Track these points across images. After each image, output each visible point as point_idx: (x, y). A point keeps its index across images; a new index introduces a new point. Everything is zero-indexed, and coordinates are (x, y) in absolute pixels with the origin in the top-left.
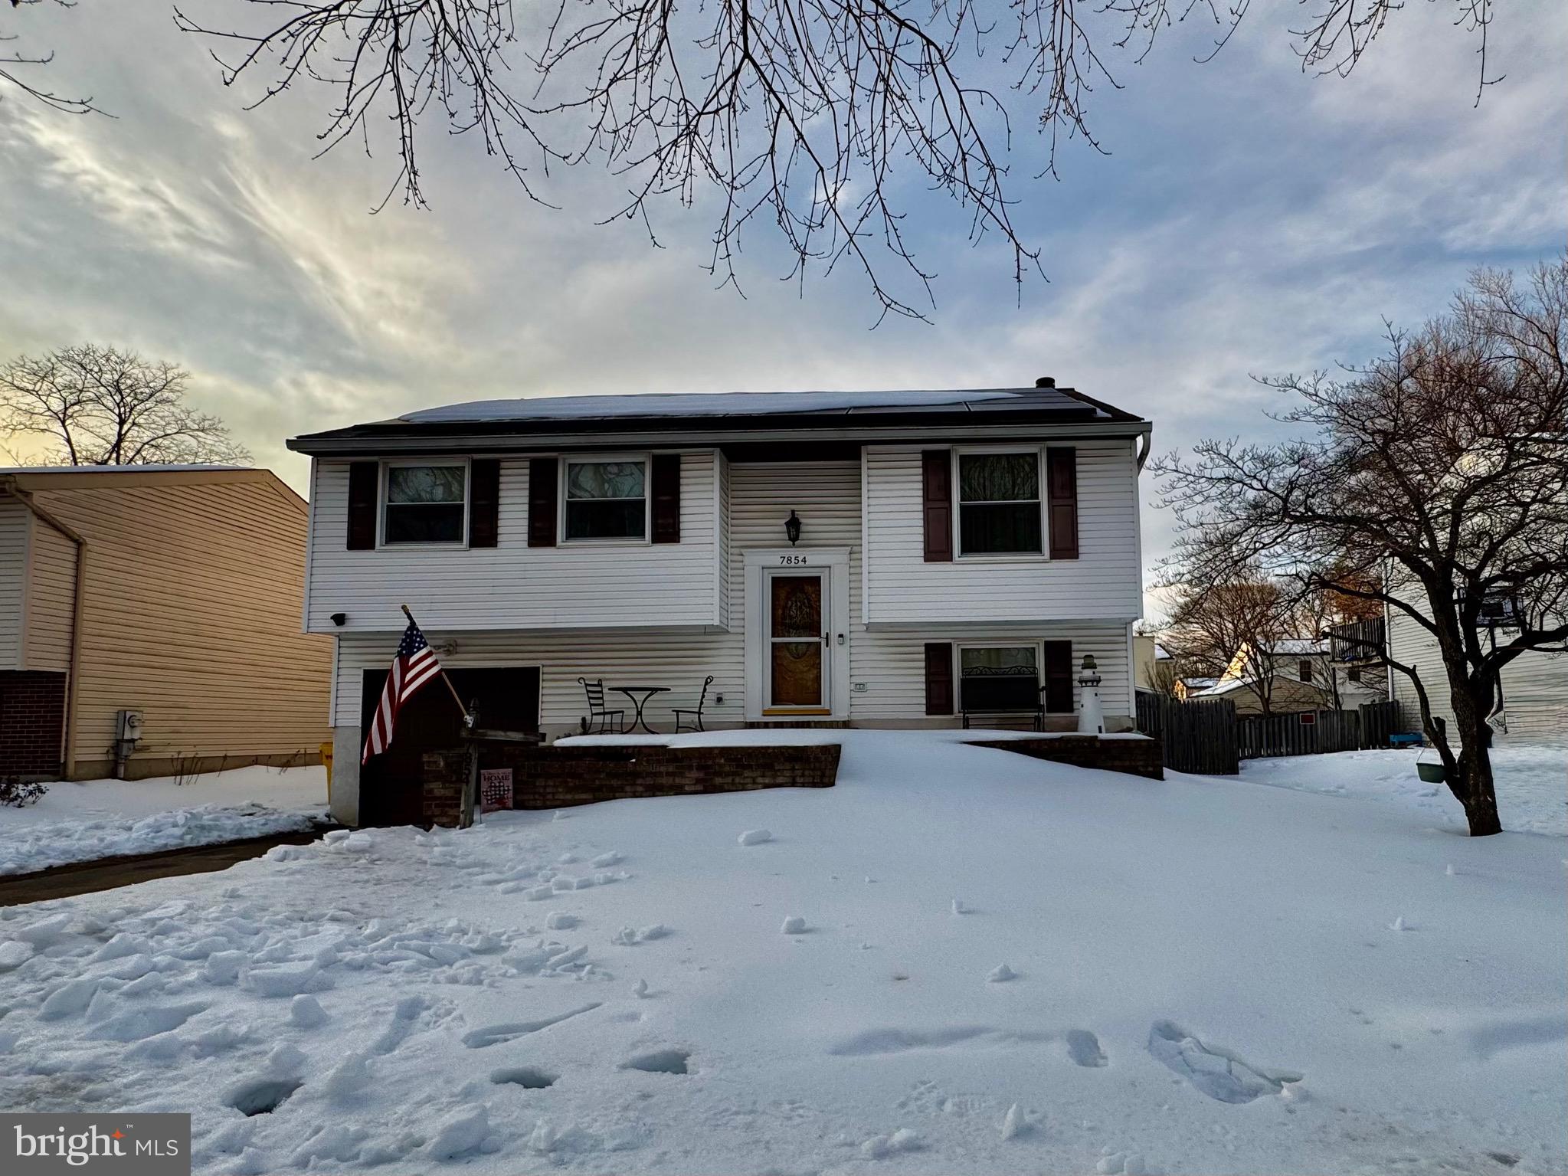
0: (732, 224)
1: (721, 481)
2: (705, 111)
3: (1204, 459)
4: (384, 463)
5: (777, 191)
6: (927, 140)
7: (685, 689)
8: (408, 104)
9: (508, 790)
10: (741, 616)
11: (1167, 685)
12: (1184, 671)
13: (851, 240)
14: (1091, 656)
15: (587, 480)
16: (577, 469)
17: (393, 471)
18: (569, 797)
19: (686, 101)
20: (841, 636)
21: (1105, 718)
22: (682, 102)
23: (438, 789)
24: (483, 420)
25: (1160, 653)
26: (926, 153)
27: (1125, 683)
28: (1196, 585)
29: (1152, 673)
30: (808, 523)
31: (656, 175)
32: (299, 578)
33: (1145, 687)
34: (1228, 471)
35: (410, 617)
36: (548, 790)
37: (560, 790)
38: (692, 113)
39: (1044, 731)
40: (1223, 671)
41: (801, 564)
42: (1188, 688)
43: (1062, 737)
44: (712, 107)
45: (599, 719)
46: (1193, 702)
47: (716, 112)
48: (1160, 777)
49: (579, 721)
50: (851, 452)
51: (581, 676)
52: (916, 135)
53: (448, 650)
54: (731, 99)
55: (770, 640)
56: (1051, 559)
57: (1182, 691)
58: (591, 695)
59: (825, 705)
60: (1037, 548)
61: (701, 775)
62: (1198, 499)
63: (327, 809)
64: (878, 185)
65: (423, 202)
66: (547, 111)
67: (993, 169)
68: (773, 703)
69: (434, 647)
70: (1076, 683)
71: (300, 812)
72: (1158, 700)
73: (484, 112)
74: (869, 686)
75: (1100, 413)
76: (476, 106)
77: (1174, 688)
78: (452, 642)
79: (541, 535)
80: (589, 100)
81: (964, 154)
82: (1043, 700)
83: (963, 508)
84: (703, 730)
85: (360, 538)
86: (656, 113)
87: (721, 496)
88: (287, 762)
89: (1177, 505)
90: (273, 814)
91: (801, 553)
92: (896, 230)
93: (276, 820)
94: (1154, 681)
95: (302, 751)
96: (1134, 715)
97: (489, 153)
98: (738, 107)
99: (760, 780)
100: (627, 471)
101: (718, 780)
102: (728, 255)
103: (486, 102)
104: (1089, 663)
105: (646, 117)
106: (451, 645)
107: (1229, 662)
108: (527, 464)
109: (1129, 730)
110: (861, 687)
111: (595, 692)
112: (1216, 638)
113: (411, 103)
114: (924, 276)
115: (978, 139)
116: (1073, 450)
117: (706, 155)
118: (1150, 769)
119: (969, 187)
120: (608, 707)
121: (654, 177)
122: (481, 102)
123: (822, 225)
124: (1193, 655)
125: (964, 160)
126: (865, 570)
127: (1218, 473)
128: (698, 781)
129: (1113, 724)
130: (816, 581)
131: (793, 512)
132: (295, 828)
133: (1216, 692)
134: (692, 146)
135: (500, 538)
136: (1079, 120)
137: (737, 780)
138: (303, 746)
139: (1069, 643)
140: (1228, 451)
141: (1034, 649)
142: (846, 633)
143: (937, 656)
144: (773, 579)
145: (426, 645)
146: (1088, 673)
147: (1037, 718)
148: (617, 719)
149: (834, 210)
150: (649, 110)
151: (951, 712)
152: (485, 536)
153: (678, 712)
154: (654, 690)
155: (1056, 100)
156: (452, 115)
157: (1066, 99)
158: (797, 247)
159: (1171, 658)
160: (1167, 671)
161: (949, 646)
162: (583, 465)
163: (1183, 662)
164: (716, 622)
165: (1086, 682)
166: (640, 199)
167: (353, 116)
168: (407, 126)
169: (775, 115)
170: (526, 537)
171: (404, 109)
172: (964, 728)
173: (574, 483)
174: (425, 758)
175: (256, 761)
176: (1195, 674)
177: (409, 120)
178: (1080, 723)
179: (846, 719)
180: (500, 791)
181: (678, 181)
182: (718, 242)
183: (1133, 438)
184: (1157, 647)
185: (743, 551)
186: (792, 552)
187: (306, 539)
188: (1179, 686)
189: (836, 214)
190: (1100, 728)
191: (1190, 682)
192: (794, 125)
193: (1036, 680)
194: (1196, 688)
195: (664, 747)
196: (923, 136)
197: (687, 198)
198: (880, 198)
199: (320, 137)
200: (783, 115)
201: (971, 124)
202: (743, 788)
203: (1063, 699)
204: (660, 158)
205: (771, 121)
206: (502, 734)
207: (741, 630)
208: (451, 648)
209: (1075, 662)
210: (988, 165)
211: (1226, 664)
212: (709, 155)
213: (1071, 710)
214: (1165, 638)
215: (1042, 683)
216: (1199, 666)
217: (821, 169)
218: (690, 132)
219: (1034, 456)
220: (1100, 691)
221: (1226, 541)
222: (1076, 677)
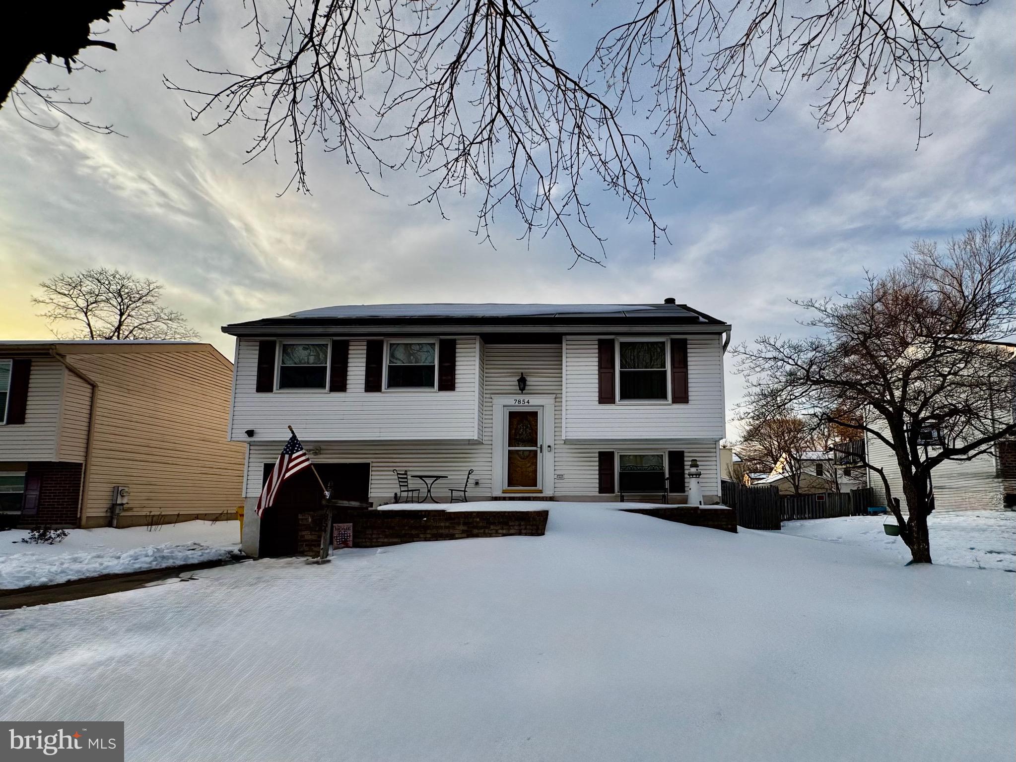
0: (489, 206)
1: (480, 355)
2: (475, 142)
3: (761, 347)
4: (280, 342)
5: (515, 189)
6: (602, 162)
7: (456, 476)
8: (300, 134)
9: (350, 536)
10: (490, 434)
11: (740, 477)
12: (749, 469)
13: (558, 217)
14: (696, 460)
15: (400, 354)
16: (395, 346)
17: (284, 346)
18: (386, 540)
19: (463, 136)
20: (549, 446)
21: (703, 496)
22: (461, 136)
23: (308, 535)
24: (339, 317)
25: (736, 459)
26: (602, 170)
27: (715, 476)
28: (757, 419)
29: (730, 470)
30: (531, 381)
31: (445, 178)
32: (227, 409)
33: (727, 479)
34: (775, 354)
35: (293, 432)
36: (374, 536)
37: (381, 536)
38: (467, 143)
39: (668, 504)
40: (771, 469)
41: (526, 404)
42: (751, 479)
43: (678, 507)
44: (478, 140)
45: (405, 494)
46: (754, 487)
47: (481, 143)
48: (735, 531)
49: (393, 495)
50: (556, 339)
51: (394, 468)
52: (596, 159)
53: (316, 452)
54: (489, 136)
55: (507, 448)
56: (673, 403)
57: (748, 481)
58: (400, 480)
59: (539, 487)
60: (664, 397)
61: (465, 528)
62: (758, 369)
63: (240, 546)
64: (574, 187)
65: (308, 190)
66: (382, 140)
67: (640, 179)
68: (508, 486)
69: (307, 450)
70: (686, 476)
71: (223, 549)
72: (734, 486)
73: (345, 140)
74: (565, 476)
75: (701, 319)
76: (341, 136)
77: (743, 479)
78: (318, 447)
79: (373, 385)
80: (407, 134)
81: (624, 171)
82: (667, 486)
83: (621, 372)
84: (467, 501)
85: (264, 385)
86: (446, 143)
87: (480, 364)
88: (216, 518)
89: (745, 373)
90: (207, 549)
91: (526, 398)
92: (584, 213)
93: (208, 553)
94: (732, 475)
95: (225, 512)
96: (720, 495)
97: (348, 163)
98: (494, 140)
99: (500, 531)
100: (425, 349)
101: (475, 531)
102: (486, 225)
103: (346, 134)
104: (694, 464)
105: (440, 144)
106: (317, 450)
107: (775, 464)
108: (365, 343)
109: (717, 503)
110: (560, 477)
111: (403, 478)
112: (768, 450)
113: (302, 133)
114: (600, 239)
115: (632, 162)
116: (686, 340)
117: (474, 167)
118: (730, 526)
119: (627, 190)
120: (411, 487)
121: (444, 179)
122: (343, 134)
123: (541, 209)
124: (754, 459)
125: (624, 174)
126: (564, 408)
127: (770, 355)
128: (463, 532)
129: (708, 500)
130: (535, 414)
131: (522, 373)
132: (220, 558)
133: (768, 482)
134: (466, 161)
135: (348, 386)
136: (689, 154)
137: (487, 531)
138: (225, 508)
139: (683, 452)
140: (775, 343)
141: (662, 455)
142: (552, 445)
143: (605, 459)
144: (510, 413)
145: (302, 449)
146: (693, 470)
147: (664, 496)
148: (415, 494)
149: (549, 200)
150: (442, 141)
151: (613, 492)
152: (339, 385)
153: (452, 490)
154: (438, 477)
155: (676, 141)
156: (326, 141)
157: (682, 141)
158: (526, 221)
159: (742, 461)
160: (739, 470)
161: (613, 453)
162: (399, 344)
163: (749, 463)
164: (476, 438)
165: (692, 475)
166: (436, 191)
167: (268, 140)
168: (299, 146)
169: (515, 145)
170: (363, 386)
171: (298, 136)
172: (621, 502)
173: (392, 356)
174: (300, 517)
175: (197, 517)
176: (756, 471)
177: (301, 143)
178: (689, 499)
179: (552, 495)
180: (345, 536)
181: (457, 182)
182: (481, 217)
183: (720, 334)
184: (734, 455)
185: (492, 396)
186: (521, 397)
187: (231, 385)
188: (746, 478)
189: (550, 202)
190: (700, 502)
191: (753, 475)
192: (526, 151)
193: (663, 474)
194: (756, 479)
195: (443, 511)
196: (600, 159)
197: (463, 191)
198: (575, 194)
199: (247, 152)
200: (520, 145)
201: (628, 154)
202: (490, 536)
203: (679, 485)
204: (448, 168)
205: (512, 149)
206: (347, 502)
207: (490, 443)
208: (317, 451)
209: (686, 463)
210: (637, 177)
211: (773, 465)
212: (476, 167)
213: (684, 491)
214: (739, 450)
215: (667, 476)
216: (758, 466)
217: (542, 177)
218: (466, 153)
219: (663, 343)
220: (700, 480)
221: (774, 394)
222: (687, 472)
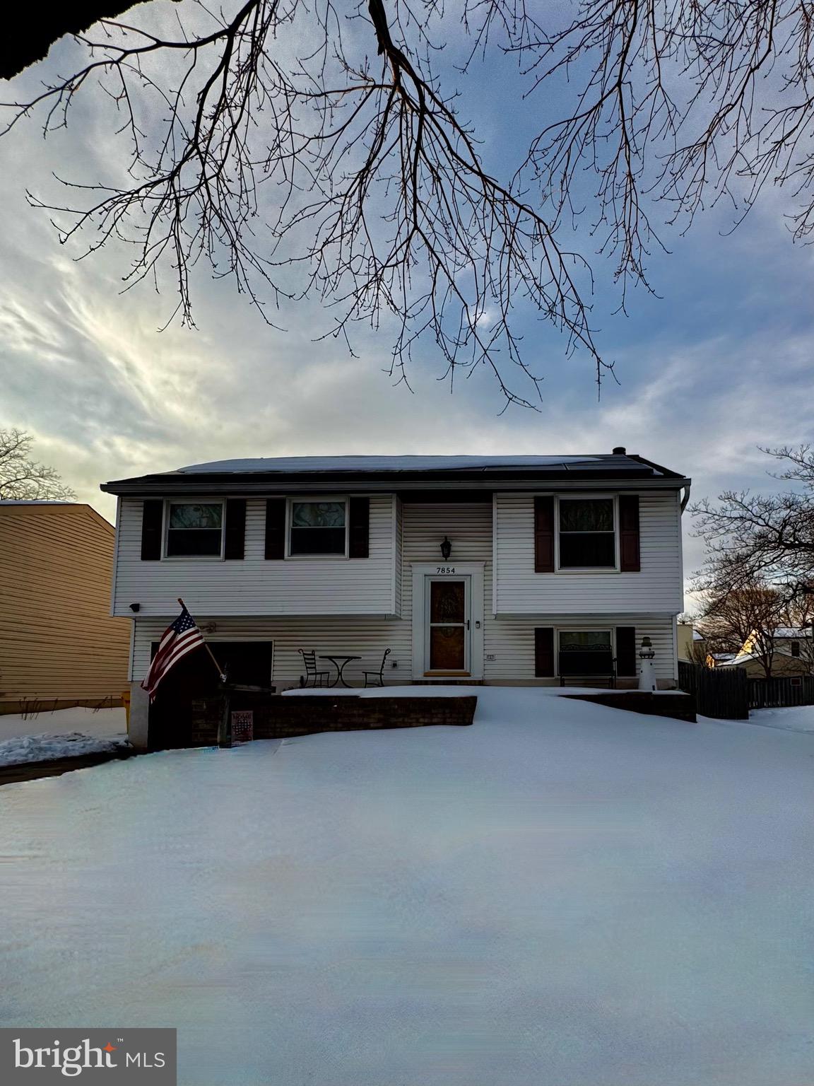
0: (405, 341)
1: (397, 516)
2: (388, 264)
3: (726, 504)
4: (168, 501)
5: (436, 320)
6: (538, 287)
7: (371, 656)
8: (185, 258)
9: (250, 725)
10: (410, 608)
11: (701, 658)
12: (712, 649)
13: (485, 353)
14: (648, 638)
15: (306, 515)
16: (300, 506)
17: (173, 506)
18: (291, 730)
19: (375, 258)
20: (478, 622)
21: (657, 680)
22: (372, 259)
23: (202, 724)
24: (235, 472)
25: (696, 636)
26: (537, 294)
27: (671, 656)
28: (720, 590)
29: (690, 648)
30: (456, 545)
31: (354, 308)
32: (108, 579)
33: (686, 659)
34: (740, 512)
35: (183, 606)
36: (278, 725)
37: (285, 725)
38: (379, 266)
39: (616, 689)
40: (739, 649)
41: (451, 573)
42: (716, 660)
43: (628, 693)
44: (393, 262)
45: (312, 678)
46: (718, 670)
47: (396, 265)
48: (694, 721)
49: (299, 679)
50: (486, 497)
51: (301, 648)
52: (531, 283)
53: (210, 629)
54: (405, 255)
55: (429, 625)
56: (621, 571)
57: (711, 662)
58: (307, 661)
59: (466, 669)
60: (612, 564)
61: (382, 716)
62: (722, 531)
63: (126, 737)
64: (504, 316)
65: (194, 324)
66: (280, 264)
67: (582, 307)
68: (431, 668)
69: (200, 627)
70: (637, 656)
71: (108, 739)
72: (694, 668)
73: (236, 264)
74: (496, 657)
75: (656, 472)
76: (232, 260)
77: (706, 660)
78: (212, 624)
79: (273, 552)
80: (309, 256)
81: (562, 296)
82: (615, 668)
83: (562, 536)
84: (383, 686)
85: (150, 552)
86: (355, 265)
87: (397, 526)
88: (99, 705)
89: (707, 535)
90: (89, 740)
91: (451, 566)
92: (515, 347)
93: (91, 744)
94: (692, 655)
95: (109, 698)
96: (677, 678)
97: (239, 292)
98: (411, 262)
99: (421, 720)
100: (334, 508)
101: (393, 720)
102: (402, 363)
103: (237, 256)
104: (647, 643)
105: (348, 268)
106: (212, 626)
107: (743, 642)
108: (265, 503)
109: (673, 688)
110: (491, 658)
111: (310, 659)
112: (735, 627)
113: (187, 258)
114: (534, 379)
115: (572, 286)
116: (637, 497)
117: (388, 294)
118: (687, 715)
119: (566, 319)
120: (319, 669)
122: (235, 257)
123: (466, 343)
124: (719, 638)
125: (563, 300)
126: (494, 578)
127: (735, 514)
128: (379, 721)
129: (662, 684)
130: (461, 585)
131: (446, 537)
132: (104, 750)
133: (735, 663)
134: (379, 289)
135: (246, 553)
136: (641, 275)
137: (406, 720)
138: (109, 694)
139: (633, 629)
140: (742, 499)
141: (609, 632)
142: (481, 621)
143: (543, 637)
144: (432, 583)
145: (194, 626)
146: (645, 649)
147: (611, 680)
148: (324, 677)
149: (474, 333)
150: (349, 263)
151: (552, 675)
152: (236, 552)
153: (366, 673)
154: (350, 658)
155: (626, 261)
156: (215, 266)
157: (633, 261)
158: (449, 358)
159: (704, 640)
160: (701, 649)
161: (551, 630)
162: (304, 504)
163: (712, 642)
164: (393, 613)
165: (645, 655)
166: (343, 324)
167: (148, 266)
168: (184, 273)
169: (436, 267)
170: (263, 553)
171: (182, 262)
172: (561, 686)
173: (297, 516)
174: (194, 703)
175: (77, 704)
176: (721, 651)
177: (186, 269)
178: (640, 683)
179: (481, 679)
180: (244, 725)
181: (369, 312)
182: (395, 354)
183: (678, 489)
184: (695, 632)
185: (411, 563)
186: (445, 565)
187: (112, 552)
188: (709, 658)
189: (476, 336)
190: (654, 687)
191: (717, 656)
192: (449, 277)
193: (610, 654)
194: (720, 660)
195: (356, 697)
196: (535, 283)
197: (375, 324)
198: (506, 326)
199: (123, 279)
200: (440, 267)
201: (567, 276)
202: (410, 725)
203: (628, 666)
204: (357, 297)
205: (433, 272)
206: (246, 686)
207: (410, 618)
208: (212, 628)
209: (637, 642)
210: (579, 304)
211: (741, 644)
212: (390, 295)
213: (635, 674)
214: (700, 626)
215: (615, 656)
216: (723, 645)
217: (466, 305)
218: (378, 279)
219: (611, 501)
220: (653, 661)
221: (741, 560)
222: (638, 652)
